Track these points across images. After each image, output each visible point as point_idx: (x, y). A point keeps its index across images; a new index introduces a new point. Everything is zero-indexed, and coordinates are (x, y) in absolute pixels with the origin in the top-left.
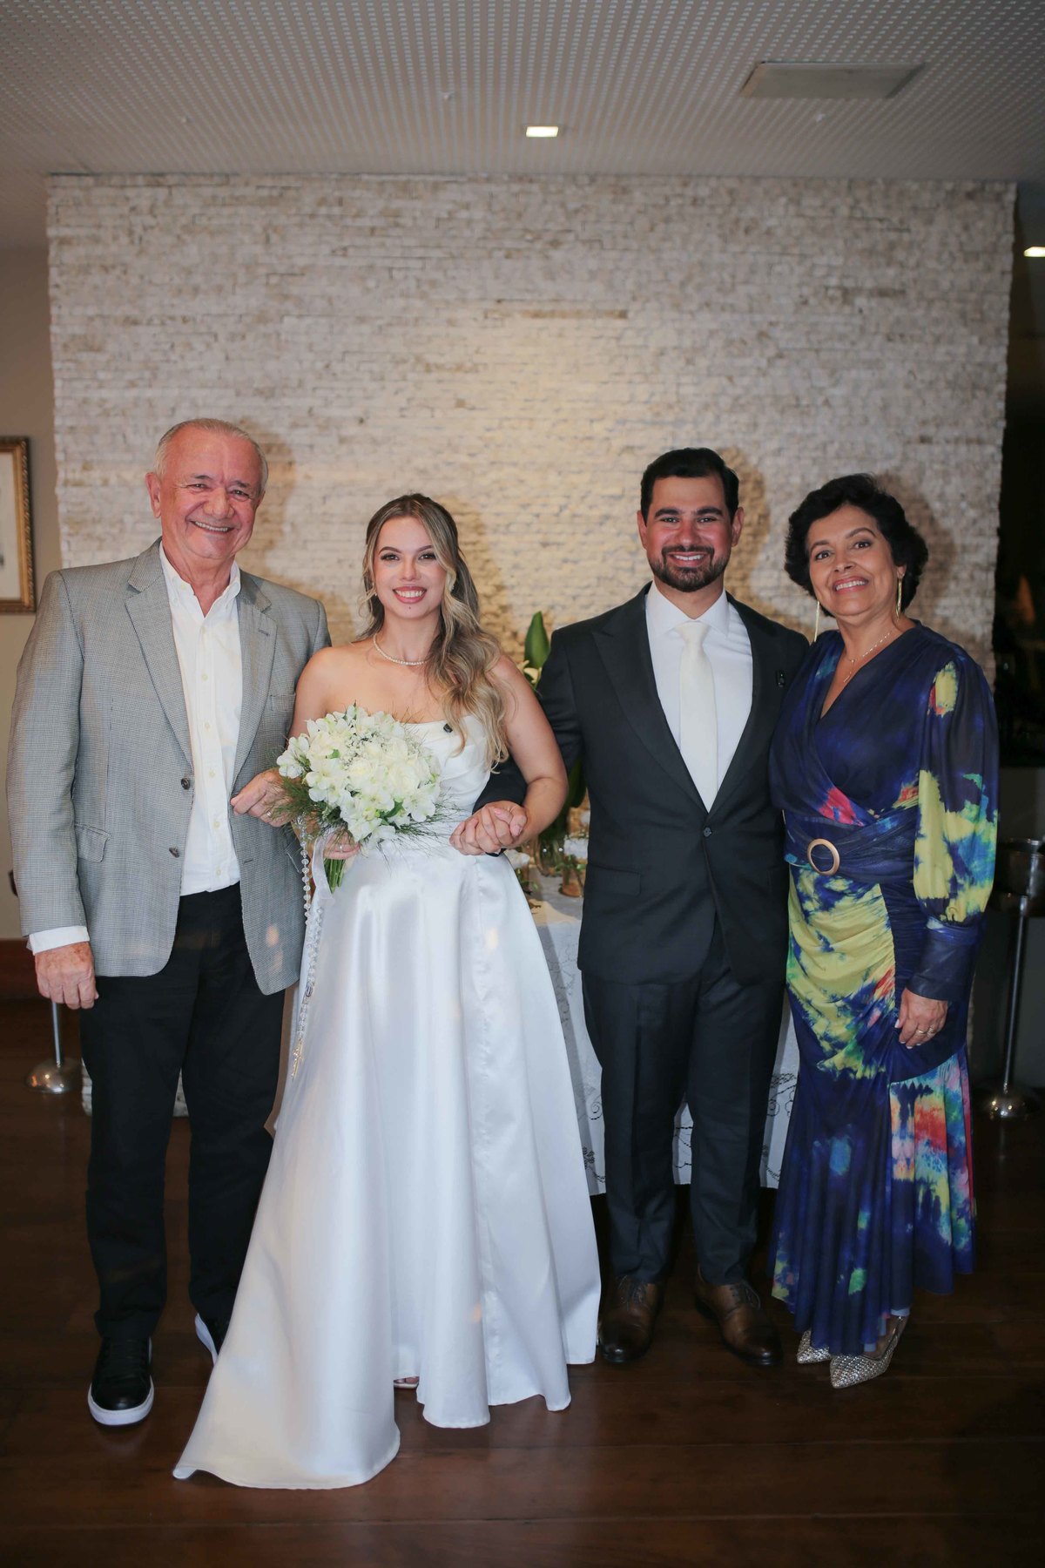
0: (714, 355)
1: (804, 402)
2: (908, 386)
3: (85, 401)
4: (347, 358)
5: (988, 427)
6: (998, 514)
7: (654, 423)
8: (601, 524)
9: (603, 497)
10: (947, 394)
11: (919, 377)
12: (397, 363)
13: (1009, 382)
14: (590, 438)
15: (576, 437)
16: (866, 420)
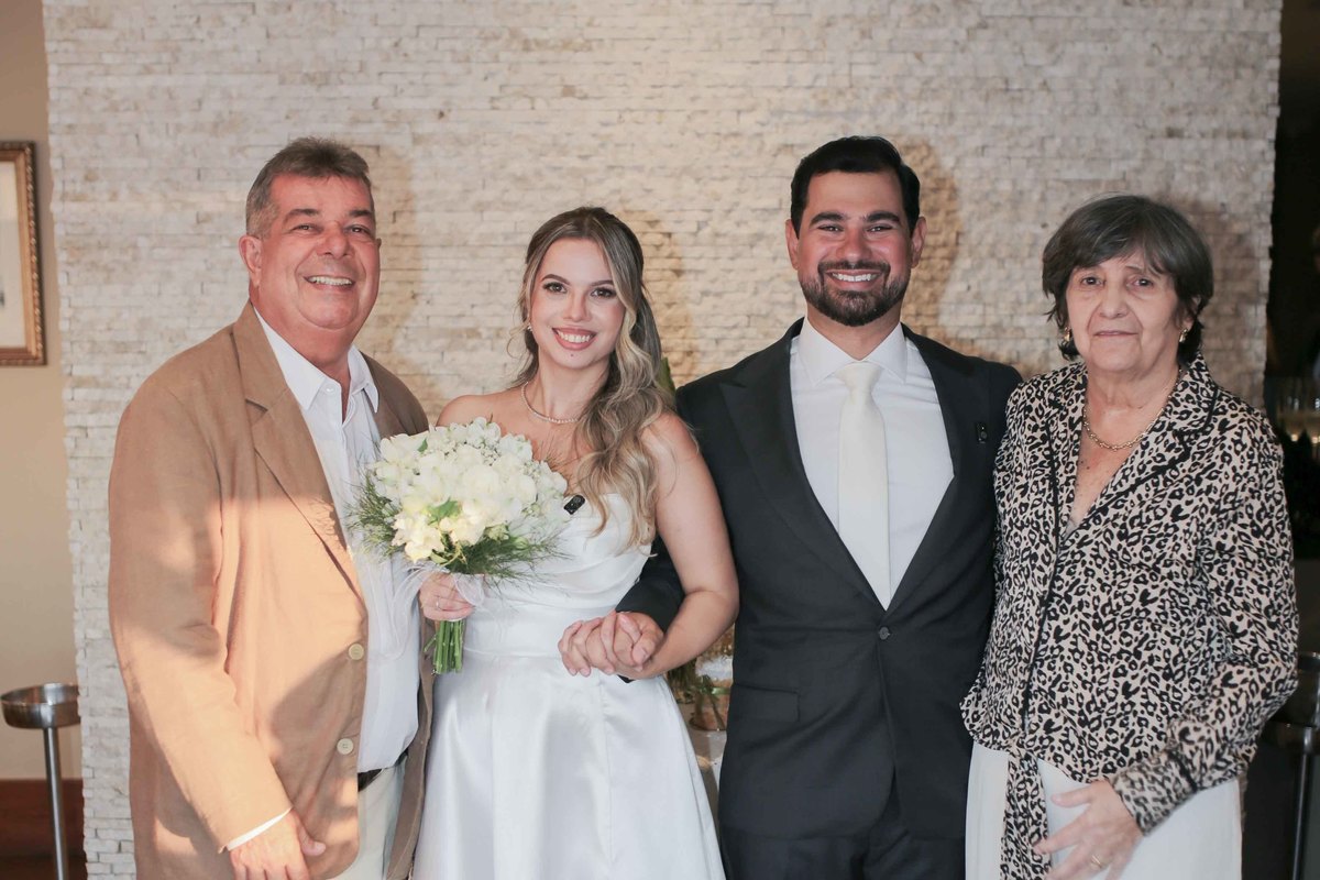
0: (898, 26)
1: (1016, 86)
2: (1150, 64)
3: (87, 92)
4: (422, 34)
5: (1257, 115)
6: (1270, 228)
7: (819, 115)
8: (752, 246)
9: (754, 210)
10: (1202, 72)
11: (1165, 51)
12: (486, 39)
13: (1282, 57)
14: (736, 135)
15: (718, 134)
16: (1097, 108)
